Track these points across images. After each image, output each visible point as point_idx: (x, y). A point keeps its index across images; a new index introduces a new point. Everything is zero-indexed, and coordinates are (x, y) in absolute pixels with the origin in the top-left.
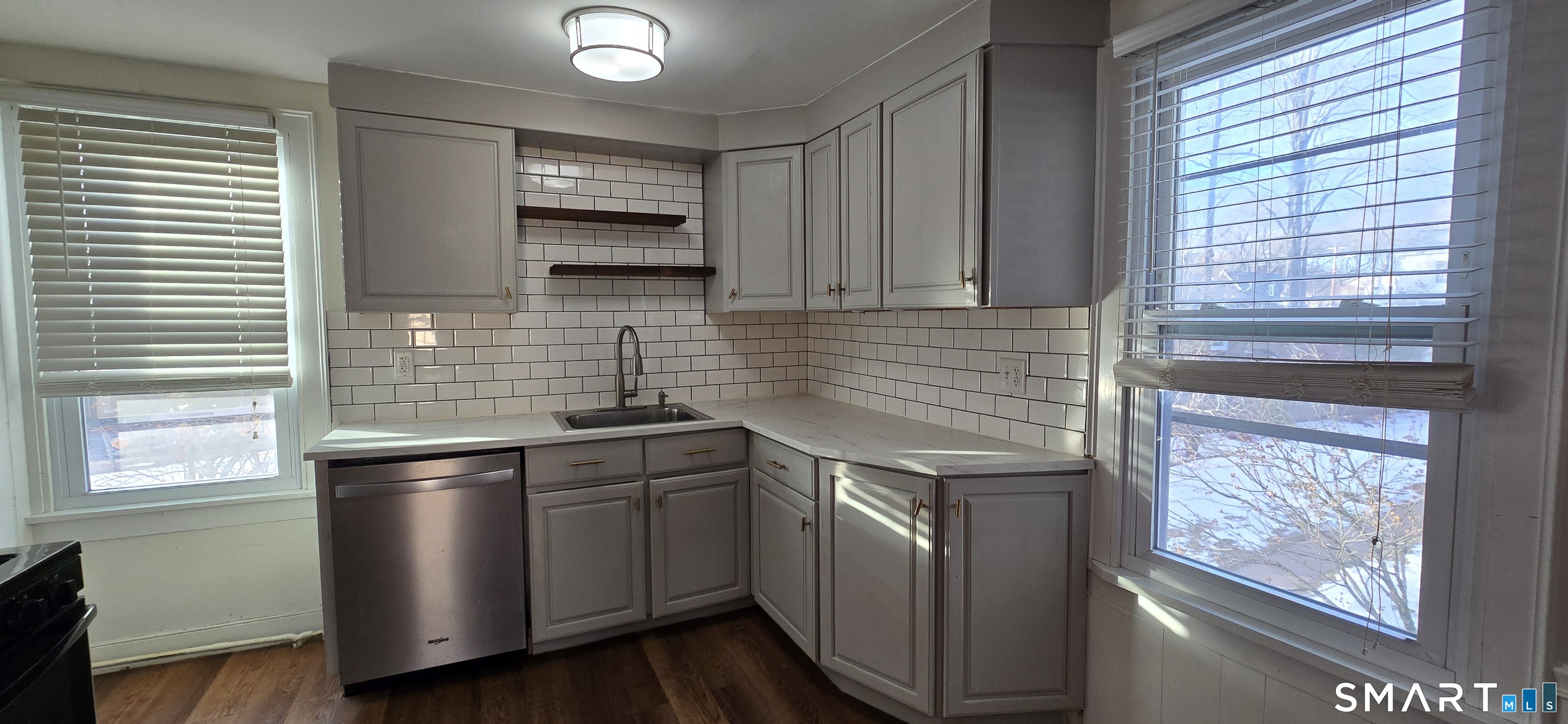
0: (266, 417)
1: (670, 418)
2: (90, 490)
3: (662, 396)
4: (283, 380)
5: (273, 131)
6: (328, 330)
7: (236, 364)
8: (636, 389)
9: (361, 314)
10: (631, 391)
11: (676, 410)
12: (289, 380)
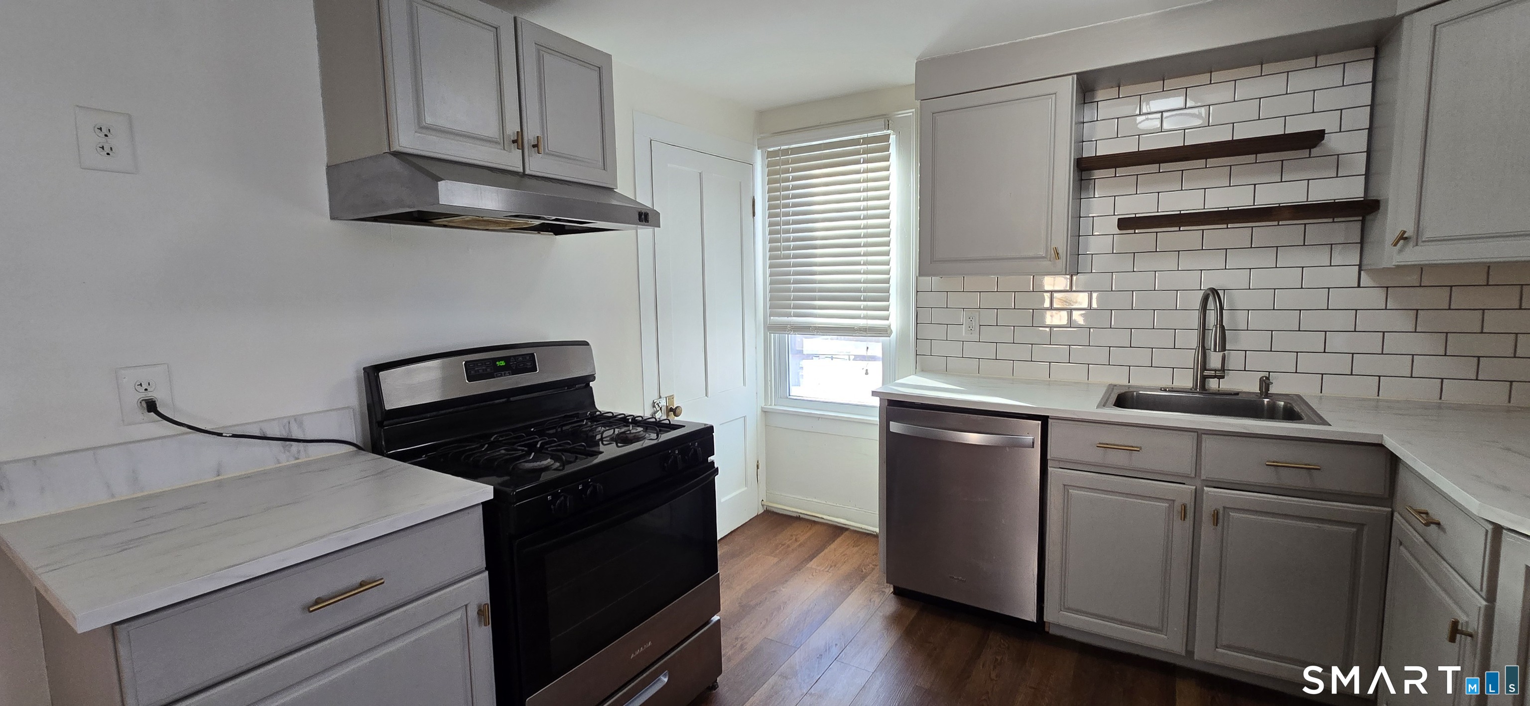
0: (873, 358)
1: (1271, 413)
2: (789, 395)
3: (1265, 383)
4: (884, 332)
5: (889, 132)
6: (917, 292)
7: (859, 317)
8: (1223, 369)
9: (941, 277)
10: (1215, 370)
11: (1282, 403)
12: (889, 332)
